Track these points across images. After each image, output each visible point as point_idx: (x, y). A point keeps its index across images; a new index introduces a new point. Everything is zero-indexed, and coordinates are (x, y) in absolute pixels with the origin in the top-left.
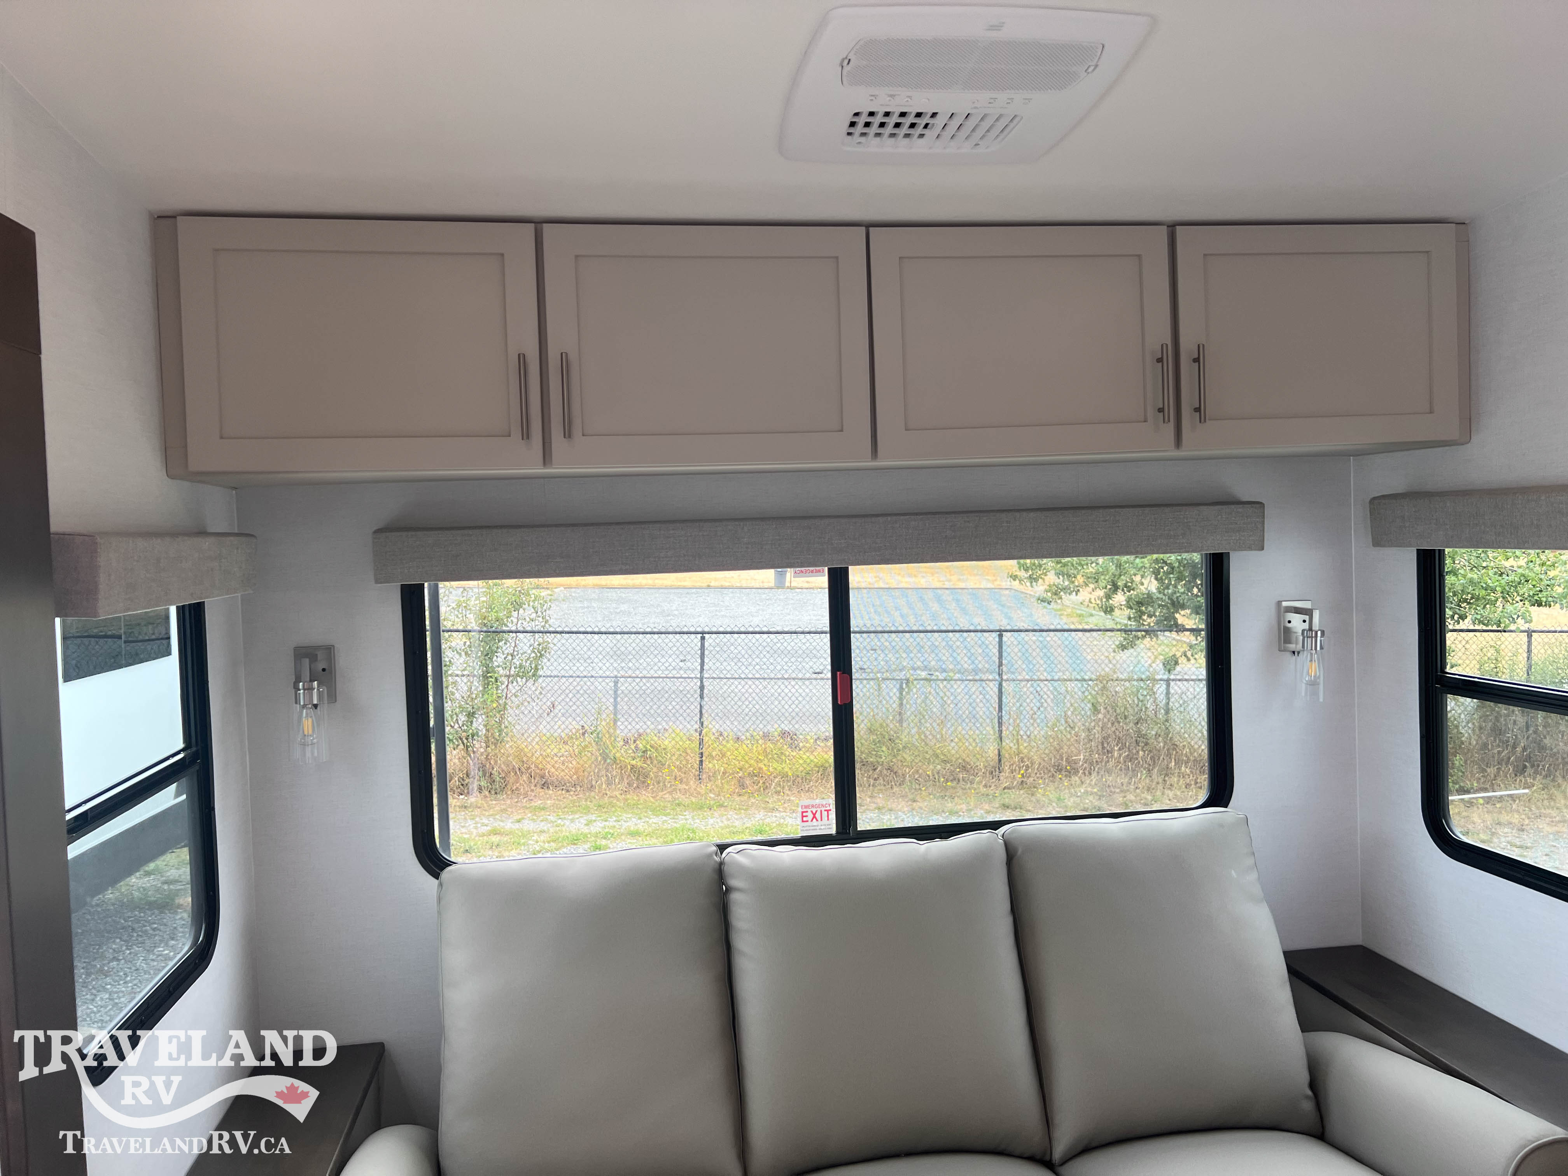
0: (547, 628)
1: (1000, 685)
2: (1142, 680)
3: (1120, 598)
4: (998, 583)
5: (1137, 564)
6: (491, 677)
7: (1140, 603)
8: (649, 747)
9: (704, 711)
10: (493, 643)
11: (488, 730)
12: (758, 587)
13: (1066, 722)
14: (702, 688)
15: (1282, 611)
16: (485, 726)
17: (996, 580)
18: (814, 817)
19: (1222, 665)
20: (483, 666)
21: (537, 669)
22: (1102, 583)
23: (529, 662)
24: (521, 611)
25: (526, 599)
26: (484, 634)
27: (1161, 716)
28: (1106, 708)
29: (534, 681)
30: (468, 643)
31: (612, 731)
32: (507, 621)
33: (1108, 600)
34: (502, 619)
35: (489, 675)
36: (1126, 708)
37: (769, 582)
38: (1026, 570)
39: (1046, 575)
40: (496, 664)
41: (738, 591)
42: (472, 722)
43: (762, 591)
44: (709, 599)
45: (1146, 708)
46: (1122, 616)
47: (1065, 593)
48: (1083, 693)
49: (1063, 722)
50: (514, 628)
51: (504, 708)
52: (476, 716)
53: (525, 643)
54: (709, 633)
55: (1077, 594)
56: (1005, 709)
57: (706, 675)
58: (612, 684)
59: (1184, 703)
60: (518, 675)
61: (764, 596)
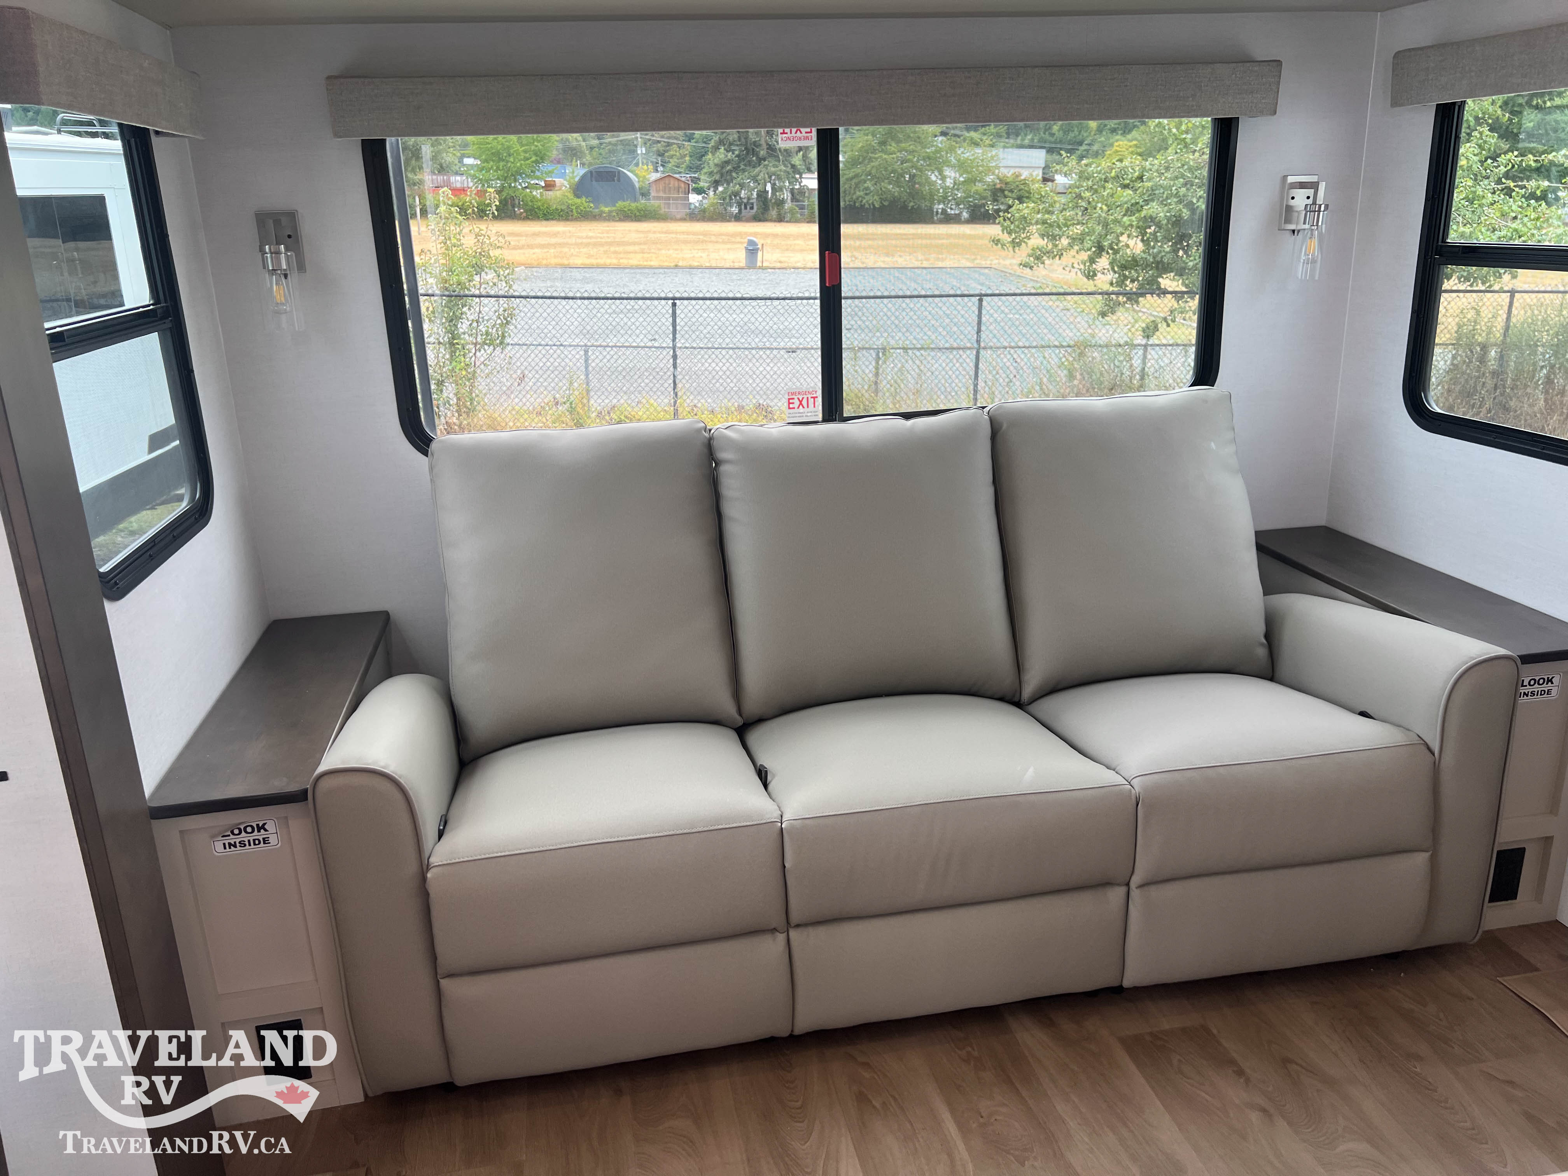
0: (511, 292)
1: (978, 353)
2: (1120, 345)
3: (1103, 262)
4: (978, 261)
5: (1125, 223)
6: (457, 344)
7: (1124, 267)
8: (623, 418)
9: (677, 382)
10: (456, 308)
11: (458, 399)
12: (728, 266)
13: (1041, 389)
14: (675, 357)
15: (1286, 188)
16: (456, 395)
17: (975, 259)
18: (801, 403)
19: (1219, 245)
20: (448, 332)
21: (503, 337)
22: (1088, 244)
23: (495, 329)
24: (483, 274)
25: (488, 262)
26: (447, 299)
27: (1135, 382)
28: (1081, 374)
29: (502, 349)
30: (431, 309)
31: (585, 401)
32: (469, 285)
33: (1091, 264)
34: (465, 283)
35: (455, 341)
36: (1102, 374)
37: (740, 262)
38: (1010, 233)
39: (1029, 239)
40: (461, 330)
41: (707, 271)
42: (441, 391)
43: (733, 271)
44: (677, 279)
45: (1122, 374)
46: (1105, 280)
47: (1048, 257)
48: (1060, 359)
49: (1038, 388)
50: (477, 292)
51: (473, 375)
52: (446, 384)
53: (489, 307)
54: (680, 299)
55: (1060, 258)
56: (981, 376)
57: (678, 345)
58: (582, 353)
59: (1160, 369)
60: (485, 343)
61: (735, 277)
